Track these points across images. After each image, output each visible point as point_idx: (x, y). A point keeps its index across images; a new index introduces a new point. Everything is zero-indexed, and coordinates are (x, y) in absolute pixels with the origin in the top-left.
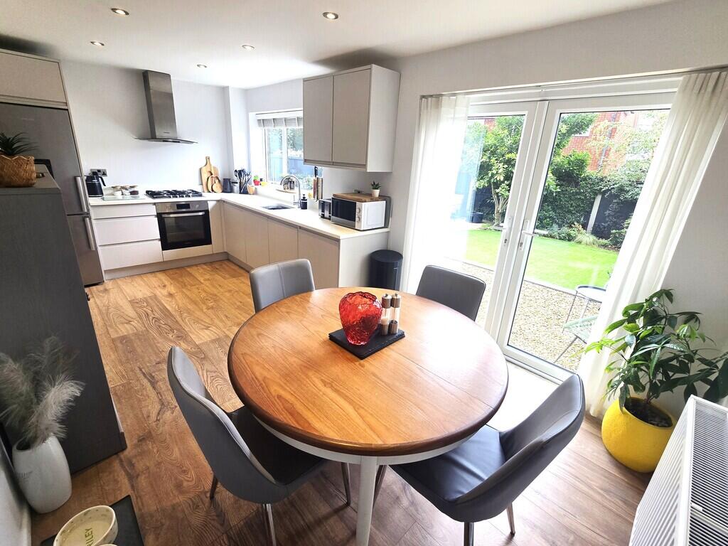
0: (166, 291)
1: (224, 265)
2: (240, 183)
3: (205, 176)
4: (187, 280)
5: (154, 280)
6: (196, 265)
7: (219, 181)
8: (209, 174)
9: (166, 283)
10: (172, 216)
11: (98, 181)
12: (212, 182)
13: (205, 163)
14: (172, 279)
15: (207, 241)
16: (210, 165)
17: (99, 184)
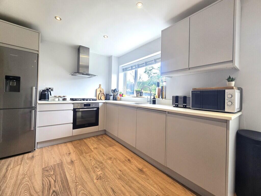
0: (70, 158)
1: (104, 138)
2: (114, 95)
3: (98, 93)
4: (84, 148)
5: (64, 148)
6: (89, 138)
7: (104, 95)
8: (100, 92)
9: (71, 151)
10: (81, 110)
11: (48, 92)
12: (101, 95)
13: (99, 87)
14: (75, 147)
15: (96, 124)
16: (101, 87)
17: (48, 94)
